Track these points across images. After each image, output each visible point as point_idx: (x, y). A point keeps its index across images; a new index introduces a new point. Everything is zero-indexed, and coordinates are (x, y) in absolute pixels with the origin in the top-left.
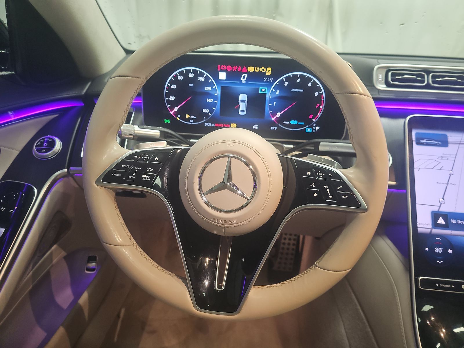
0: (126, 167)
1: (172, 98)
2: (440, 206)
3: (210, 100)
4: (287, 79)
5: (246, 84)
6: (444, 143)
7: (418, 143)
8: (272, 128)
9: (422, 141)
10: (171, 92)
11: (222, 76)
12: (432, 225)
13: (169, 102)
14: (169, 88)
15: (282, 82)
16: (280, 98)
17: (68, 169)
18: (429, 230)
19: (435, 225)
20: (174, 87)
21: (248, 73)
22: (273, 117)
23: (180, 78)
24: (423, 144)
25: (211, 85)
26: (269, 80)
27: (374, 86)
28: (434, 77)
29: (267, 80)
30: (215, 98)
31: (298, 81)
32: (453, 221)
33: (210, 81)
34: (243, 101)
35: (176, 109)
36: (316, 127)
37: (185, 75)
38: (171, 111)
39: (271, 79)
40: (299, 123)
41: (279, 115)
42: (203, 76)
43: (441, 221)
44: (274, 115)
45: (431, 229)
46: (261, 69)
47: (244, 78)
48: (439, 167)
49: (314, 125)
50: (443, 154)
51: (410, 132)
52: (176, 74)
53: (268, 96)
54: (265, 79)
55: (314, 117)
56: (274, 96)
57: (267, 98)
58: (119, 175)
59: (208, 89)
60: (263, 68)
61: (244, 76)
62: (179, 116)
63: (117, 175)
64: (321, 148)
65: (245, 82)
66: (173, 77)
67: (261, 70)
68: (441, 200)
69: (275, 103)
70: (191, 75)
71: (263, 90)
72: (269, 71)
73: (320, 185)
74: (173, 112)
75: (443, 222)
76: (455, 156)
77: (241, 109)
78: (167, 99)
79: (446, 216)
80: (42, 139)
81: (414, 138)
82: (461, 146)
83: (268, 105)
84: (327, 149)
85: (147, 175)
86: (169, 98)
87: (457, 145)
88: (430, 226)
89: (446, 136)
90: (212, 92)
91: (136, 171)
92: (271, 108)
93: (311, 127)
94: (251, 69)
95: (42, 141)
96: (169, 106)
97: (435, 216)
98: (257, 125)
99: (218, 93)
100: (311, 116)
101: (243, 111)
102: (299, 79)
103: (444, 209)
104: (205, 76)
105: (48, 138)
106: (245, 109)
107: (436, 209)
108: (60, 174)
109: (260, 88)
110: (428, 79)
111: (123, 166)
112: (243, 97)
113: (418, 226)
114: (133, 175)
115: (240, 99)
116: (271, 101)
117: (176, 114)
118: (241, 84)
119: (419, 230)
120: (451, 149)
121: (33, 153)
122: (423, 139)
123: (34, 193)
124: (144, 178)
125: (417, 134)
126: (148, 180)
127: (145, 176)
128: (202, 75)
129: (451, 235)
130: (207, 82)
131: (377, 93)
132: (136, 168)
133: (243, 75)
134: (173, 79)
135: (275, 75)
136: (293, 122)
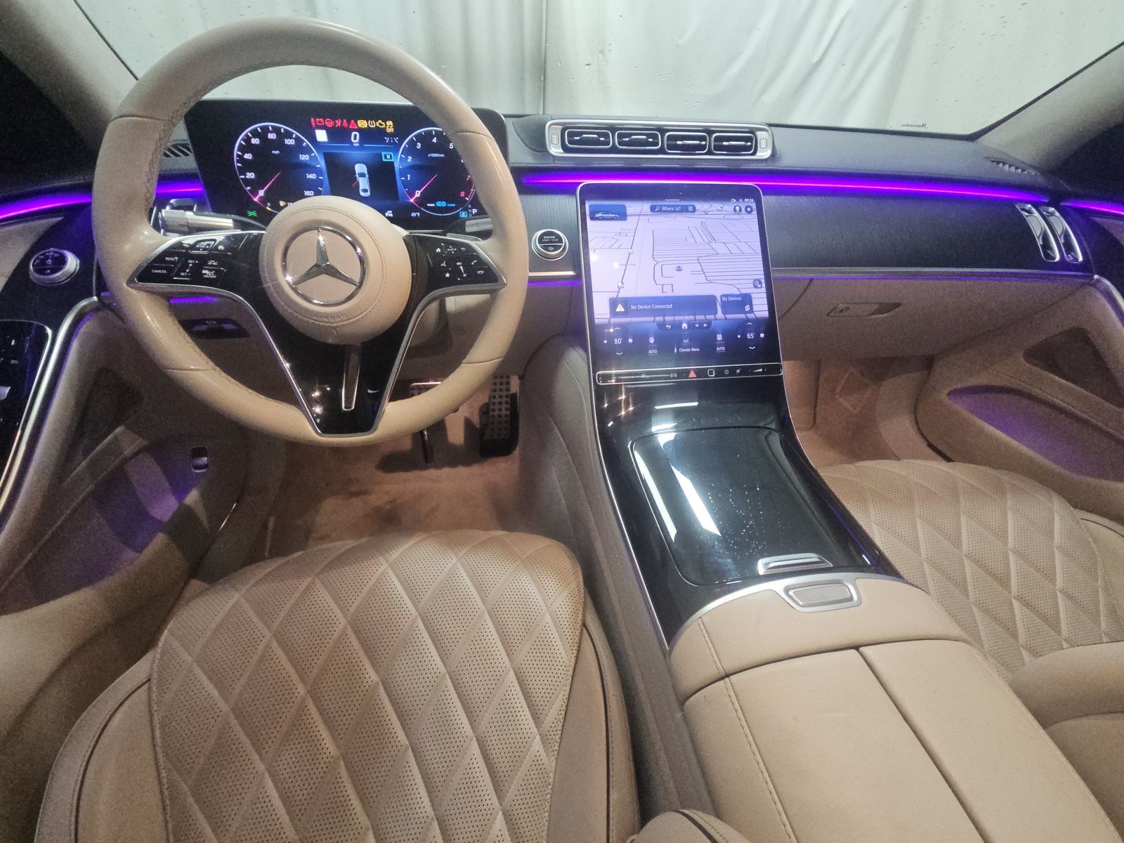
0: (172, 259)
1: (251, 175)
2: (619, 292)
3: (312, 176)
4: (419, 137)
5: (361, 148)
6: (622, 216)
7: (593, 218)
8: (413, 215)
9: (598, 215)
10: (247, 166)
11: (322, 136)
12: (611, 314)
13: (247, 182)
14: (241, 159)
15: (412, 143)
16: (413, 168)
17: (98, 295)
18: (608, 320)
19: (614, 313)
20: (248, 156)
21: (360, 130)
22: (412, 197)
23: (255, 141)
24: (598, 219)
25: (307, 151)
26: (393, 140)
27: (547, 151)
28: (620, 136)
29: (390, 141)
30: (319, 172)
31: (435, 140)
32: (633, 307)
33: (304, 144)
34: (362, 175)
35: (261, 193)
36: (471, 209)
37: (262, 135)
38: (255, 197)
39: (396, 139)
40: (449, 205)
41: (418, 194)
42: (291, 138)
43: (620, 309)
44: (412, 195)
45: (610, 319)
46: (377, 123)
47: (355, 138)
48: (617, 246)
49: (470, 206)
50: (621, 229)
51: (583, 204)
52: (247, 135)
53: (397, 166)
54: (387, 139)
55: (467, 195)
56: (406, 165)
57: (396, 169)
58: (164, 271)
59: (304, 158)
60: (380, 121)
61: (355, 136)
62: (269, 204)
63: (160, 271)
64: (468, 230)
65: (358, 144)
66: (243, 140)
67: (378, 125)
68: (620, 284)
69: (409, 176)
70: (272, 136)
71: (387, 156)
72: (389, 126)
73: (451, 260)
74: (258, 197)
75: (623, 310)
76: (634, 231)
77: (361, 187)
78: (242, 177)
79: (626, 302)
80: (41, 255)
81: (588, 213)
82: (641, 217)
83: (399, 180)
84: (475, 229)
85: (209, 270)
86: (245, 175)
87: (637, 217)
88: (608, 316)
89: (624, 207)
90: (313, 163)
91: (191, 265)
92: (405, 184)
93: (466, 209)
94: (362, 124)
95: (42, 257)
96: (249, 188)
97: (613, 303)
98: (391, 212)
99: (322, 164)
100: (462, 194)
101: (365, 191)
102: (435, 138)
103: (623, 294)
104: (294, 137)
105: (52, 252)
106: (368, 188)
107: (614, 295)
108: (85, 307)
109: (383, 154)
110: (614, 140)
111: (167, 259)
112: (360, 168)
113: (595, 317)
114: (188, 271)
115: (357, 172)
116: (403, 172)
117: (264, 200)
118: (352, 147)
119: (597, 321)
120: (630, 222)
121: (32, 278)
122: (598, 212)
123: (47, 335)
124: (205, 274)
125: (590, 206)
126: (213, 277)
127: (207, 272)
128: (289, 135)
129: (631, 323)
130: (299, 147)
131: (552, 162)
132: (190, 261)
133: (353, 133)
134: (244, 143)
135: (401, 132)
136: (439, 204)
